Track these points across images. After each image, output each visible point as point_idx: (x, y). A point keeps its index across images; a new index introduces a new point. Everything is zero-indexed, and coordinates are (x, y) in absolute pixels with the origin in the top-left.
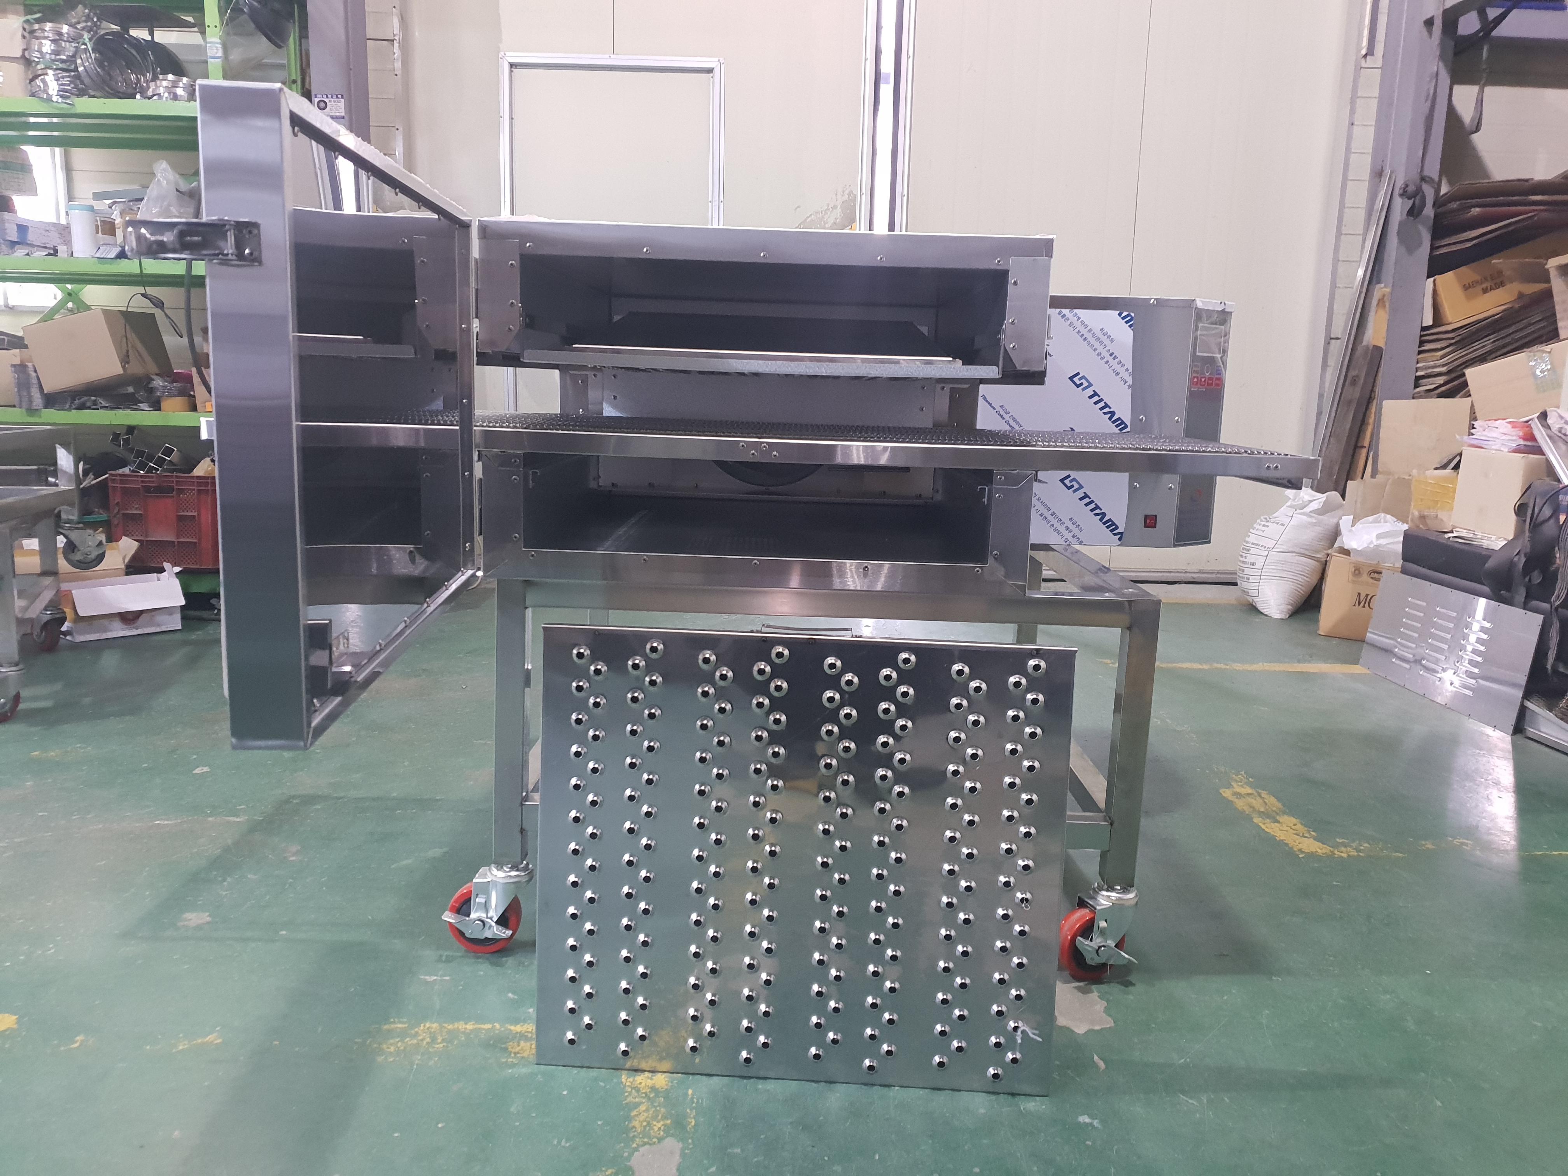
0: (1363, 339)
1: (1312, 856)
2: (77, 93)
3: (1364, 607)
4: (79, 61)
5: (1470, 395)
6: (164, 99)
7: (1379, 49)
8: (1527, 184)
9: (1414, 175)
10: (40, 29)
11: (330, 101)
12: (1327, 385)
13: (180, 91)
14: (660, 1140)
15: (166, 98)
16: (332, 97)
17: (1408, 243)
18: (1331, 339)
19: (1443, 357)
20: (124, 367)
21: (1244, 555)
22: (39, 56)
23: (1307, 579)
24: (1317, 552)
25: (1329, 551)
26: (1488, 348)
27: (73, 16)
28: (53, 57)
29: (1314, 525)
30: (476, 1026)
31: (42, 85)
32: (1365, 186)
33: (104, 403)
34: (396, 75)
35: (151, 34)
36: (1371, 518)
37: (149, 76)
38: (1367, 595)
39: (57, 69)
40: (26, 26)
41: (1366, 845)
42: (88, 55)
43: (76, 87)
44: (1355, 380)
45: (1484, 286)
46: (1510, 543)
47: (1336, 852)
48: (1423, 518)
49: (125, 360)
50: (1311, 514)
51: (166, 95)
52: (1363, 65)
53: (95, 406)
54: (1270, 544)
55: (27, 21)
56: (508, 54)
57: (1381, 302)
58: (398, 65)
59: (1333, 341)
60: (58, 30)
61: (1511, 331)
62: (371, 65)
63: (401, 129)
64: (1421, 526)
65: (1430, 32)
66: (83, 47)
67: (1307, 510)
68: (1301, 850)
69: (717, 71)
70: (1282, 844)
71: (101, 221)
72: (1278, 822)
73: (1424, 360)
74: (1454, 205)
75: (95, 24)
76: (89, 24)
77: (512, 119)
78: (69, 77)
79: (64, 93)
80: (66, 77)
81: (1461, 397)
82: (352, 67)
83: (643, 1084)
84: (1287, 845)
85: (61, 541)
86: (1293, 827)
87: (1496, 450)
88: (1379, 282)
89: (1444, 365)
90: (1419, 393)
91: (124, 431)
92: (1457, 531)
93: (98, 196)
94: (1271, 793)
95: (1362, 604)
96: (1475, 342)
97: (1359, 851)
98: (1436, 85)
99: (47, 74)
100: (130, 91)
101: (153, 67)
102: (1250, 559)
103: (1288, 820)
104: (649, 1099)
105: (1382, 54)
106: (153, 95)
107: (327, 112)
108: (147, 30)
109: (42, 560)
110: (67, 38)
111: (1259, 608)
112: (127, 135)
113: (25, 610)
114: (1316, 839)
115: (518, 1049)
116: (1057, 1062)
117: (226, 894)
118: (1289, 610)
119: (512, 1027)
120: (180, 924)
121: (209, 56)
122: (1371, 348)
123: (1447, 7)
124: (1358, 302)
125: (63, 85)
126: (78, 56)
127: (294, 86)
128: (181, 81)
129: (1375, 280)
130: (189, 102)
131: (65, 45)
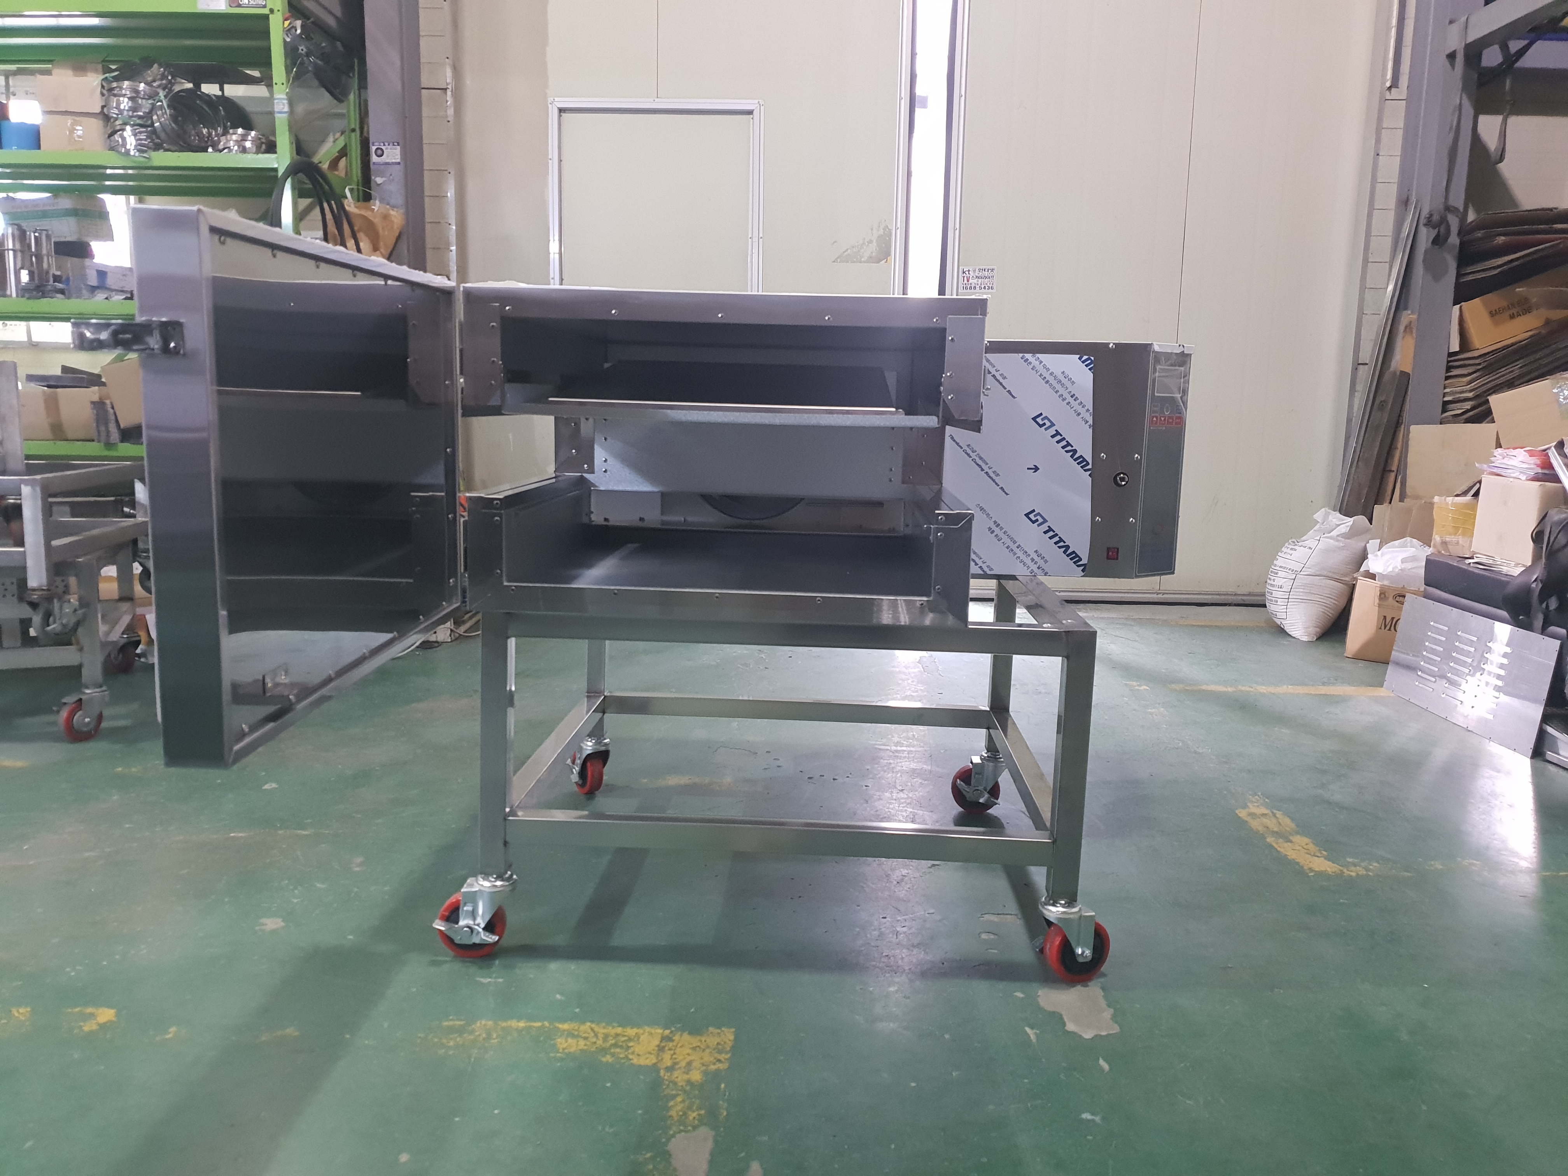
0: (1390, 365)
1: (1320, 874)
2: (153, 147)
3: (1390, 630)
4: (155, 117)
5: (1494, 423)
6: (234, 152)
7: (1404, 81)
8: (1553, 212)
9: (1440, 204)
10: (118, 87)
11: (386, 149)
12: (1355, 409)
13: (248, 144)
14: (695, 1128)
15: (236, 151)
16: (389, 145)
17: (1435, 272)
18: (1359, 364)
19: (1470, 382)
21: (1272, 578)
22: (117, 112)
23: (1335, 602)
24: (1346, 575)
25: (1355, 575)
26: (1517, 373)
27: (150, 75)
28: (130, 113)
29: (1342, 548)
30: (528, 1024)
31: (120, 140)
32: (1391, 217)
34: (449, 121)
35: (222, 89)
36: (1397, 543)
37: (220, 131)
38: (1393, 618)
39: (134, 125)
40: (105, 84)
41: (1375, 864)
42: (164, 111)
43: (152, 141)
44: (1383, 405)
45: (1511, 312)
46: (1528, 570)
47: (1345, 871)
48: (1445, 544)
50: (1340, 538)
51: (236, 148)
52: (1388, 97)
54: (1298, 567)
55: (106, 79)
56: (556, 99)
57: (1408, 328)
58: (451, 112)
59: (1361, 366)
60: (135, 87)
61: (1538, 357)
62: (425, 112)
63: (452, 173)
64: (1443, 552)
65: (1453, 65)
66: (159, 103)
67: (1334, 533)
68: (1311, 870)
69: (756, 113)
70: (1293, 862)
72: (1291, 842)
73: (1451, 385)
74: (1479, 234)
75: (170, 82)
76: (164, 82)
77: (561, 161)
78: (145, 132)
79: (141, 148)
80: (143, 132)
81: (1487, 424)
82: (407, 115)
83: (679, 1079)
84: (1298, 863)
85: (137, 568)
86: (1305, 847)
87: (1514, 478)
88: (1406, 309)
89: (1471, 391)
90: (1446, 417)
92: (1477, 557)
94: (1285, 813)
95: (1388, 628)
96: (1500, 369)
97: (1367, 870)
98: (1459, 117)
99: (125, 130)
100: (203, 145)
101: (223, 123)
102: (1278, 582)
103: (1301, 840)
104: (685, 1091)
105: (1406, 85)
106: (224, 149)
107: (383, 159)
108: (217, 86)
109: (119, 586)
110: (144, 95)
111: (1287, 631)
112: (199, 185)
113: (108, 634)
114: (1327, 858)
115: (565, 1045)
116: (1064, 1064)
117: (297, 902)
118: (1317, 632)
119: (560, 1026)
120: (257, 928)
121: (276, 110)
122: (1398, 373)
123: (1470, 39)
124: (1385, 328)
125: (141, 140)
126: (154, 112)
127: (353, 134)
128: (250, 134)
129: (1402, 306)
130: (258, 154)
131: (142, 102)
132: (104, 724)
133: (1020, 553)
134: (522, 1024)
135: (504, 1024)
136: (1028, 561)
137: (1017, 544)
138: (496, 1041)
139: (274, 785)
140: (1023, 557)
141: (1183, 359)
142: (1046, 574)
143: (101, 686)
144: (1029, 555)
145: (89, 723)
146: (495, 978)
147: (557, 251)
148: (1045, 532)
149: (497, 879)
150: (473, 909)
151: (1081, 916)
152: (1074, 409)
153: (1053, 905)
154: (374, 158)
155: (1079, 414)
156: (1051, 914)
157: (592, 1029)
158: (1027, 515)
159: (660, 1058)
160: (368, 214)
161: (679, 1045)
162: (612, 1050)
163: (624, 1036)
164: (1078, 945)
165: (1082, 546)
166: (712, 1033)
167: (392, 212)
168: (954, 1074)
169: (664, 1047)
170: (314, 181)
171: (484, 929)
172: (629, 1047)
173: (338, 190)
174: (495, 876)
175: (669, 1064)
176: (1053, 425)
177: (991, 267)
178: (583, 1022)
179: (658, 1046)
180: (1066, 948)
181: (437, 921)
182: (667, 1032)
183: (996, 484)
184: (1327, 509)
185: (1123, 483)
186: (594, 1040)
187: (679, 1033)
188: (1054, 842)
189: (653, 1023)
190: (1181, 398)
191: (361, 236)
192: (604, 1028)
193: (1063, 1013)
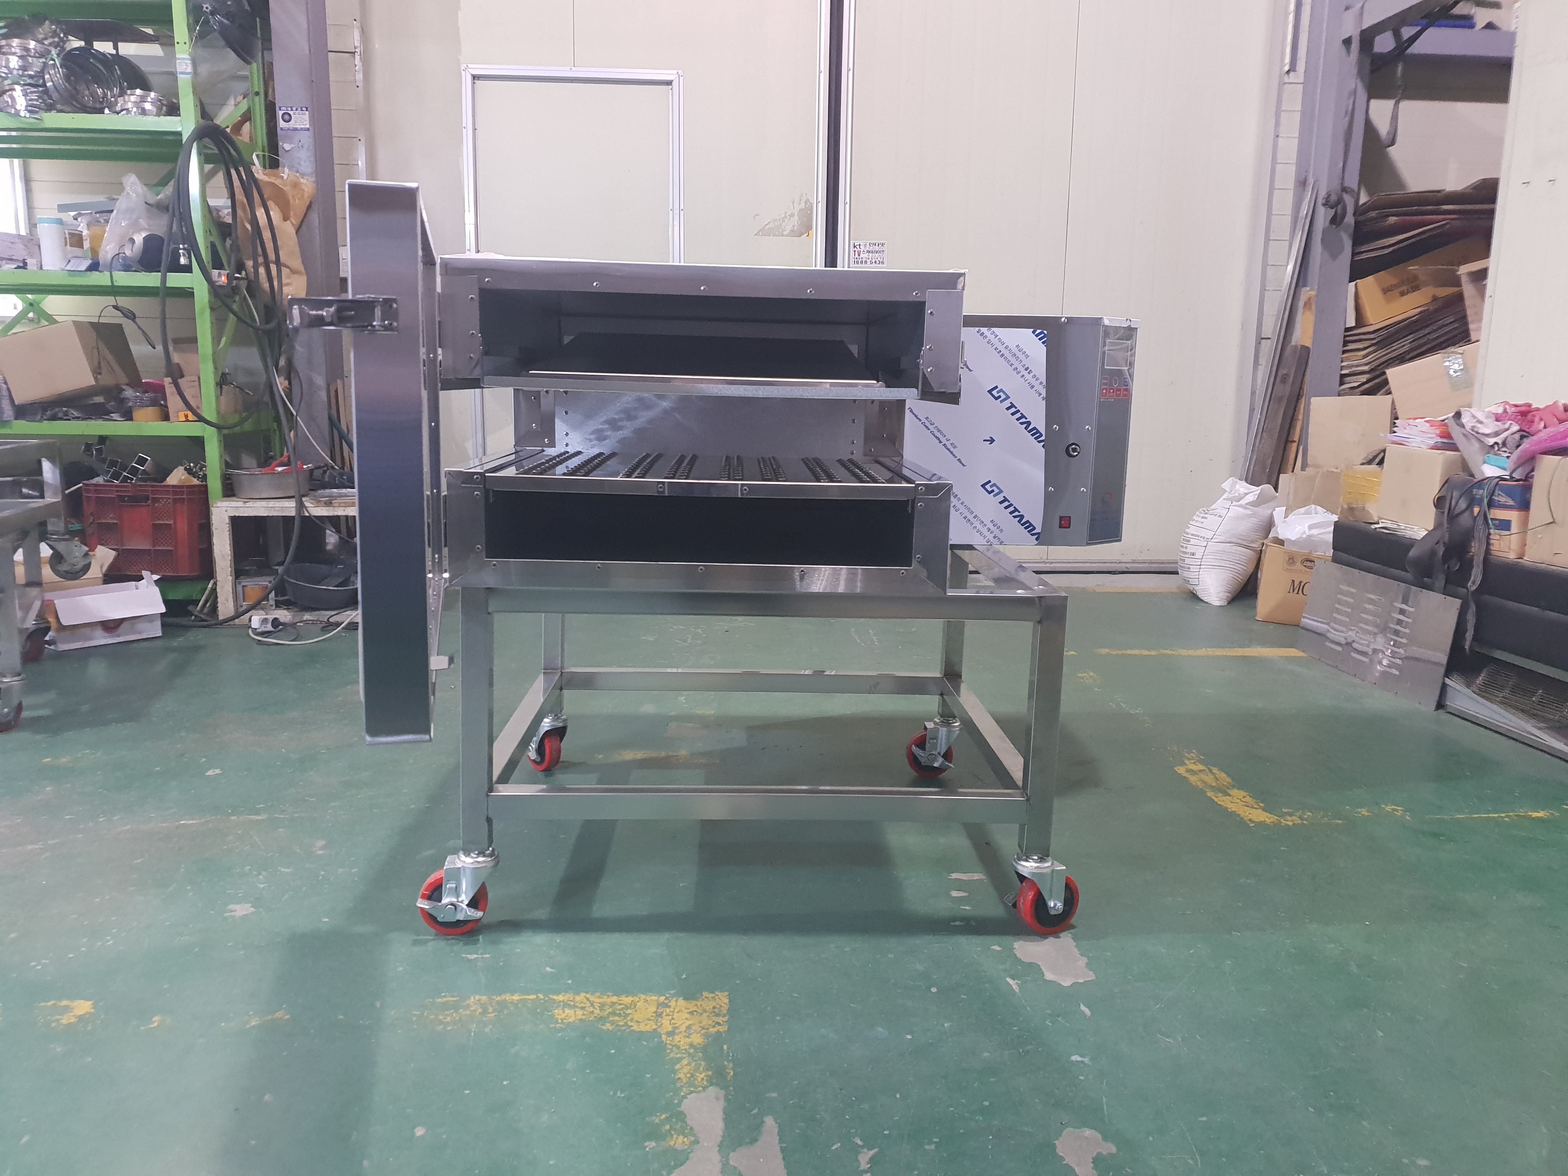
0: (1291, 339)
1: (1261, 825)
2: (45, 108)
3: (1298, 593)
4: (47, 77)
5: (1390, 393)
6: (133, 113)
7: (1301, 66)
8: (1439, 194)
9: (1336, 186)
10: (7, 45)
11: (294, 114)
12: (1259, 382)
13: (148, 106)
14: (705, 1088)
15: (135, 112)
16: (297, 110)
17: (1332, 248)
18: (1262, 338)
19: (1365, 356)
20: (96, 379)
21: (1185, 545)
22: (6, 72)
23: (1244, 568)
24: (1253, 542)
25: (1265, 541)
26: (1406, 348)
27: (41, 32)
28: (20, 73)
29: (1250, 516)
30: (523, 997)
31: (10, 101)
32: (1291, 194)
33: (76, 414)
34: (358, 87)
35: (116, 47)
36: (1303, 510)
37: (116, 91)
38: (1301, 582)
39: (25, 85)
41: (1309, 814)
42: (56, 70)
43: (44, 101)
44: (1285, 378)
45: (1401, 289)
46: (1430, 533)
47: (1282, 821)
48: (1351, 509)
49: (97, 371)
50: (1247, 506)
51: (135, 109)
52: (1286, 79)
53: (66, 417)
54: (1209, 535)
56: (470, 66)
57: (1307, 304)
58: (360, 77)
59: (1263, 341)
60: (25, 45)
61: (1426, 332)
62: (332, 77)
63: (363, 140)
64: (1350, 517)
65: (1348, 51)
66: (52, 62)
67: (1243, 502)
68: (1250, 820)
69: (675, 84)
70: (1234, 814)
71: (69, 234)
72: (1229, 795)
73: (1348, 359)
74: (1373, 214)
75: (61, 39)
76: (56, 39)
77: (476, 129)
78: (37, 92)
79: (32, 109)
80: (34, 92)
81: (1382, 395)
82: (314, 79)
83: (682, 1043)
84: (1239, 815)
85: (45, 551)
86: (1243, 800)
87: (1416, 447)
88: (1305, 285)
89: (1366, 364)
90: (1344, 390)
91: (96, 441)
92: (1382, 522)
93: (63, 208)
94: (1221, 769)
95: (1296, 591)
96: (1393, 343)
97: (1302, 820)
98: (1354, 102)
99: (14, 90)
100: (98, 106)
101: (120, 82)
102: (1190, 549)
103: (1238, 793)
104: (690, 1054)
105: (1303, 71)
106: (122, 110)
107: (292, 124)
108: (111, 43)
109: (26, 570)
110: (35, 53)
111: (1200, 596)
112: (100, 148)
113: (24, 619)
114: (1264, 810)
115: (563, 1016)
116: (1049, 1012)
117: (263, 888)
118: (1228, 597)
119: (555, 997)
120: (226, 915)
121: (178, 70)
122: (1299, 347)
123: (1364, 28)
124: (1286, 304)
125: (31, 100)
126: (45, 72)
127: (257, 99)
128: (149, 96)
129: (1301, 283)
130: (159, 116)
131: (32, 60)
132: (25, 714)
133: (977, 523)
134: (516, 997)
135: (499, 998)
136: (984, 530)
137: (974, 514)
138: (493, 1015)
139: (218, 771)
140: (979, 527)
141: (1130, 332)
142: (1001, 543)
143: (19, 675)
144: (985, 525)
145: (8, 713)
146: (482, 954)
147: (473, 221)
148: (1001, 503)
149: (478, 855)
150: (456, 887)
151: (1053, 871)
152: (1028, 381)
153: (1026, 861)
154: (282, 124)
155: (1033, 387)
156: (1025, 870)
157: (587, 999)
158: (983, 486)
159: (659, 1024)
160: (278, 182)
161: (676, 1010)
162: (611, 1019)
163: (620, 1004)
164: (1051, 897)
165: (1036, 516)
166: (706, 997)
167: (302, 180)
168: (946, 1025)
169: (662, 1013)
170: (219, 144)
171: (467, 905)
172: (626, 1015)
173: (245, 156)
174: (477, 852)
175: (670, 1029)
176: (1008, 397)
177: (882, 242)
178: (578, 993)
179: (655, 1012)
180: (1040, 901)
181: (420, 900)
182: (662, 998)
183: (954, 455)
184: (1234, 478)
185: (1075, 454)
186: (591, 1009)
187: (674, 999)
188: (1028, 800)
189: (647, 990)
190: (1128, 370)
191: (271, 204)
192: (599, 997)
193: (1040, 963)
